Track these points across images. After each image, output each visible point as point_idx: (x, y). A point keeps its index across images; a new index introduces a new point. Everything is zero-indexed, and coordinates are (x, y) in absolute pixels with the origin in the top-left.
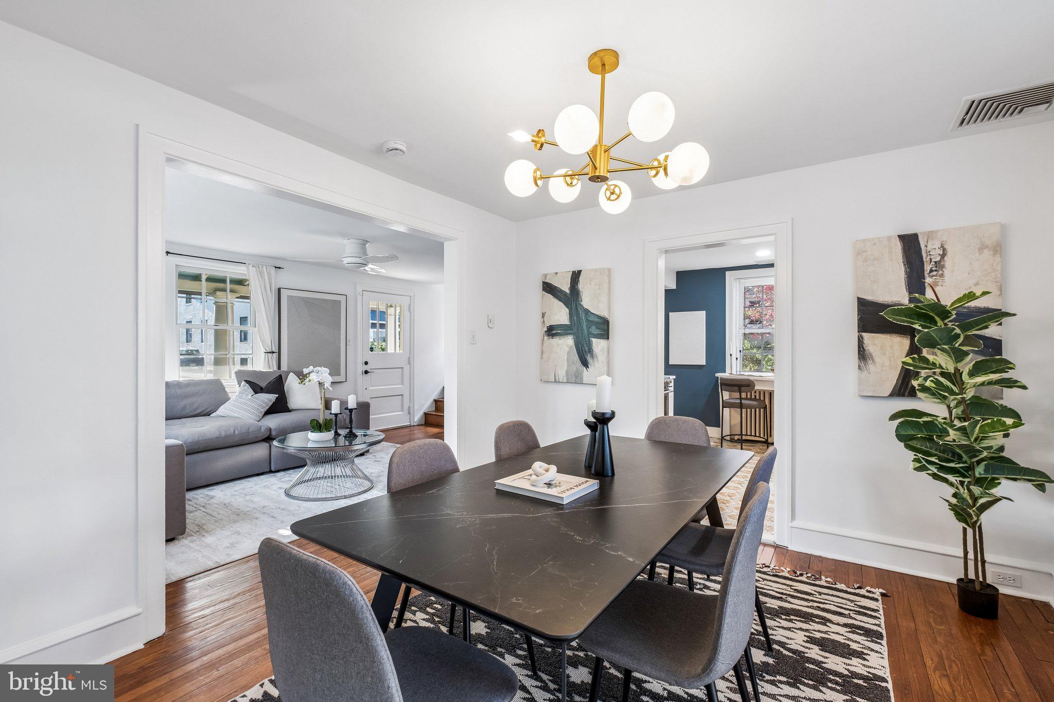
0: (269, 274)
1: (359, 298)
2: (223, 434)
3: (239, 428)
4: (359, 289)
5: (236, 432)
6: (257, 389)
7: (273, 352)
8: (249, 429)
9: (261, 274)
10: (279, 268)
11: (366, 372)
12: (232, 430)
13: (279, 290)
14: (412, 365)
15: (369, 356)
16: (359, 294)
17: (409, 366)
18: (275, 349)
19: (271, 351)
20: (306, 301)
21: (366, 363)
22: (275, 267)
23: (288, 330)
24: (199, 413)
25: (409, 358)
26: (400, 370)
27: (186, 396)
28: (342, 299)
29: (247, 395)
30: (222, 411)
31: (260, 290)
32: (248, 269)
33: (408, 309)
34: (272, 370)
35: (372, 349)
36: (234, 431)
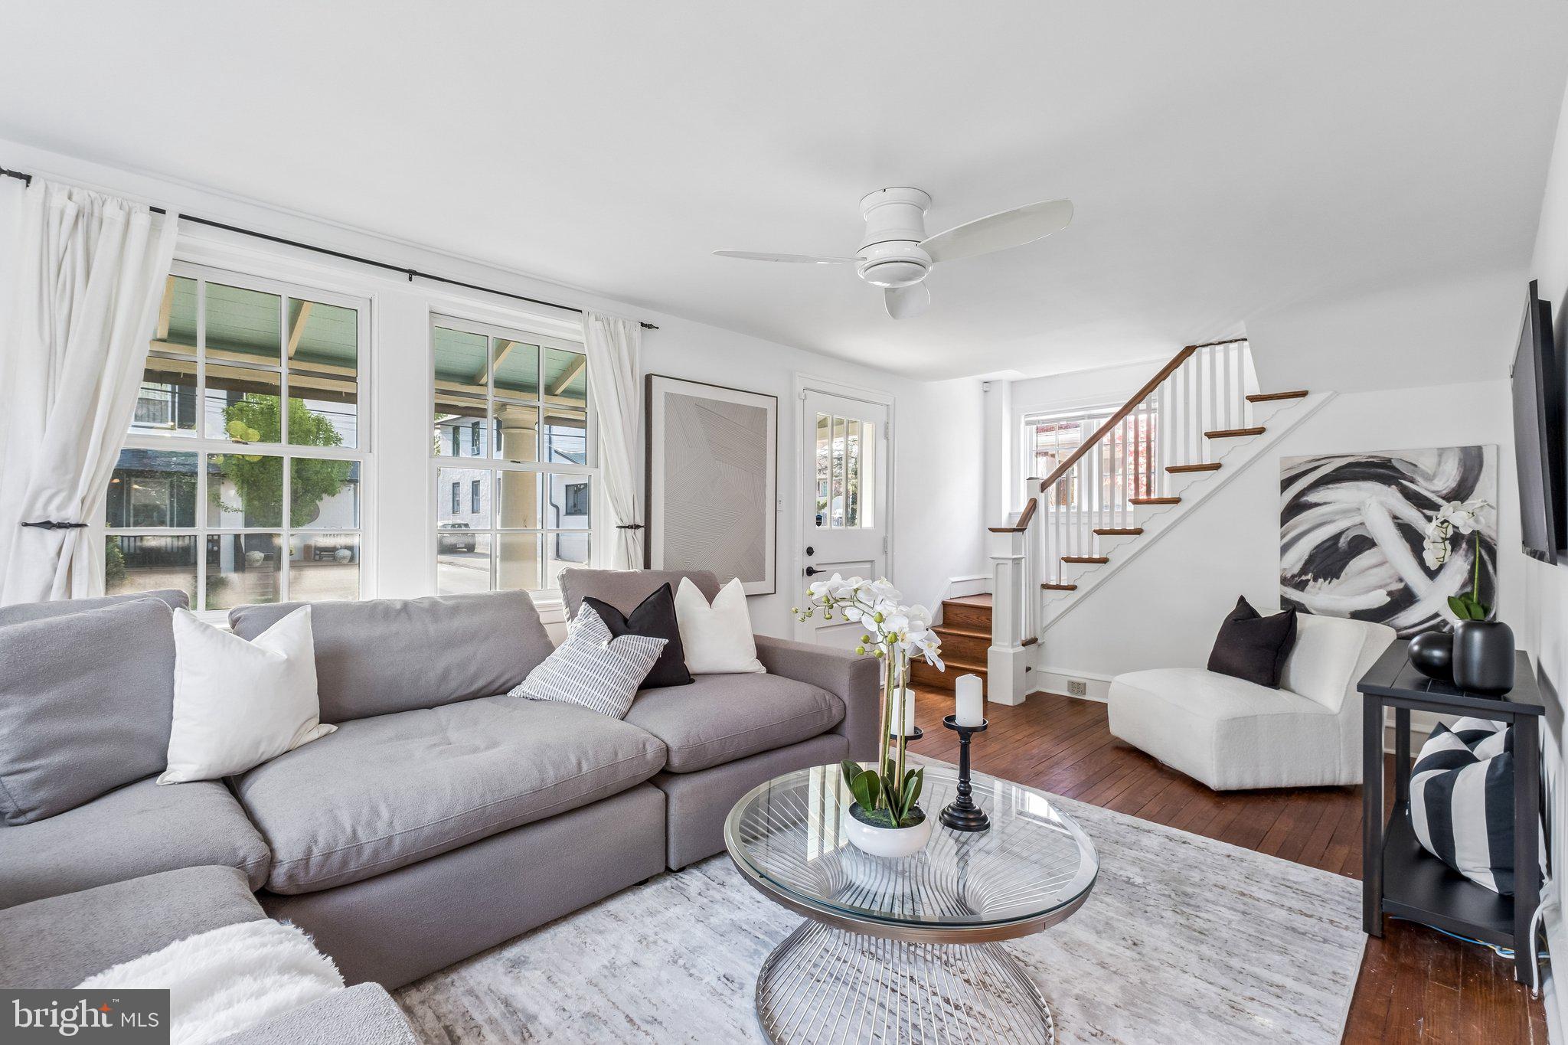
0: (629, 339)
1: (799, 404)
2: (551, 775)
3: (591, 753)
4: (799, 388)
5: (585, 767)
6: (618, 624)
7: (637, 527)
8: (616, 754)
9: (613, 337)
10: (650, 326)
11: (810, 572)
12: (574, 760)
13: (648, 379)
14: (890, 554)
15: (813, 535)
16: (799, 396)
17: (884, 556)
18: (640, 521)
19: (632, 523)
20: (700, 405)
21: (810, 551)
22: (643, 325)
23: (666, 474)
24: (481, 689)
25: (885, 541)
26: (868, 566)
27: (450, 642)
28: (767, 404)
29: (598, 642)
30: (535, 683)
31: (610, 378)
32: (586, 326)
33: (883, 432)
34: (637, 570)
35: (819, 520)
36: (579, 764)
